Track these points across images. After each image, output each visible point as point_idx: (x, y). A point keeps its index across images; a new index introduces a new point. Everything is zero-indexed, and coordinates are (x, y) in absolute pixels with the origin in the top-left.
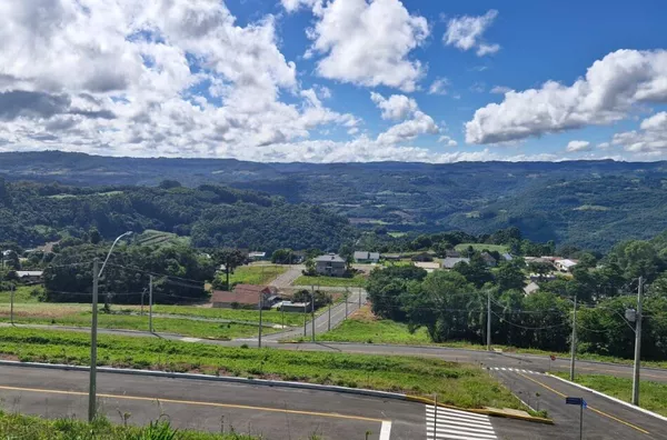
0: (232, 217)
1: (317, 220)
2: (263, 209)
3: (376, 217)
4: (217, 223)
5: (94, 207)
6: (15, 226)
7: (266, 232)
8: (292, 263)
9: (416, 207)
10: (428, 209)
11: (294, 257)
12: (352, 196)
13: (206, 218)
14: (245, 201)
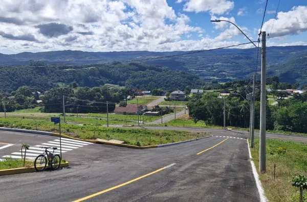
0: (144, 77)
1: (184, 78)
2: (159, 74)
3: (214, 76)
4: (137, 80)
5: (83, 74)
6: (49, 83)
7: (159, 84)
8: (161, 95)
9: (233, 70)
10: (239, 71)
11: (162, 92)
12: (201, 66)
13: (132, 78)
14: (150, 69)
